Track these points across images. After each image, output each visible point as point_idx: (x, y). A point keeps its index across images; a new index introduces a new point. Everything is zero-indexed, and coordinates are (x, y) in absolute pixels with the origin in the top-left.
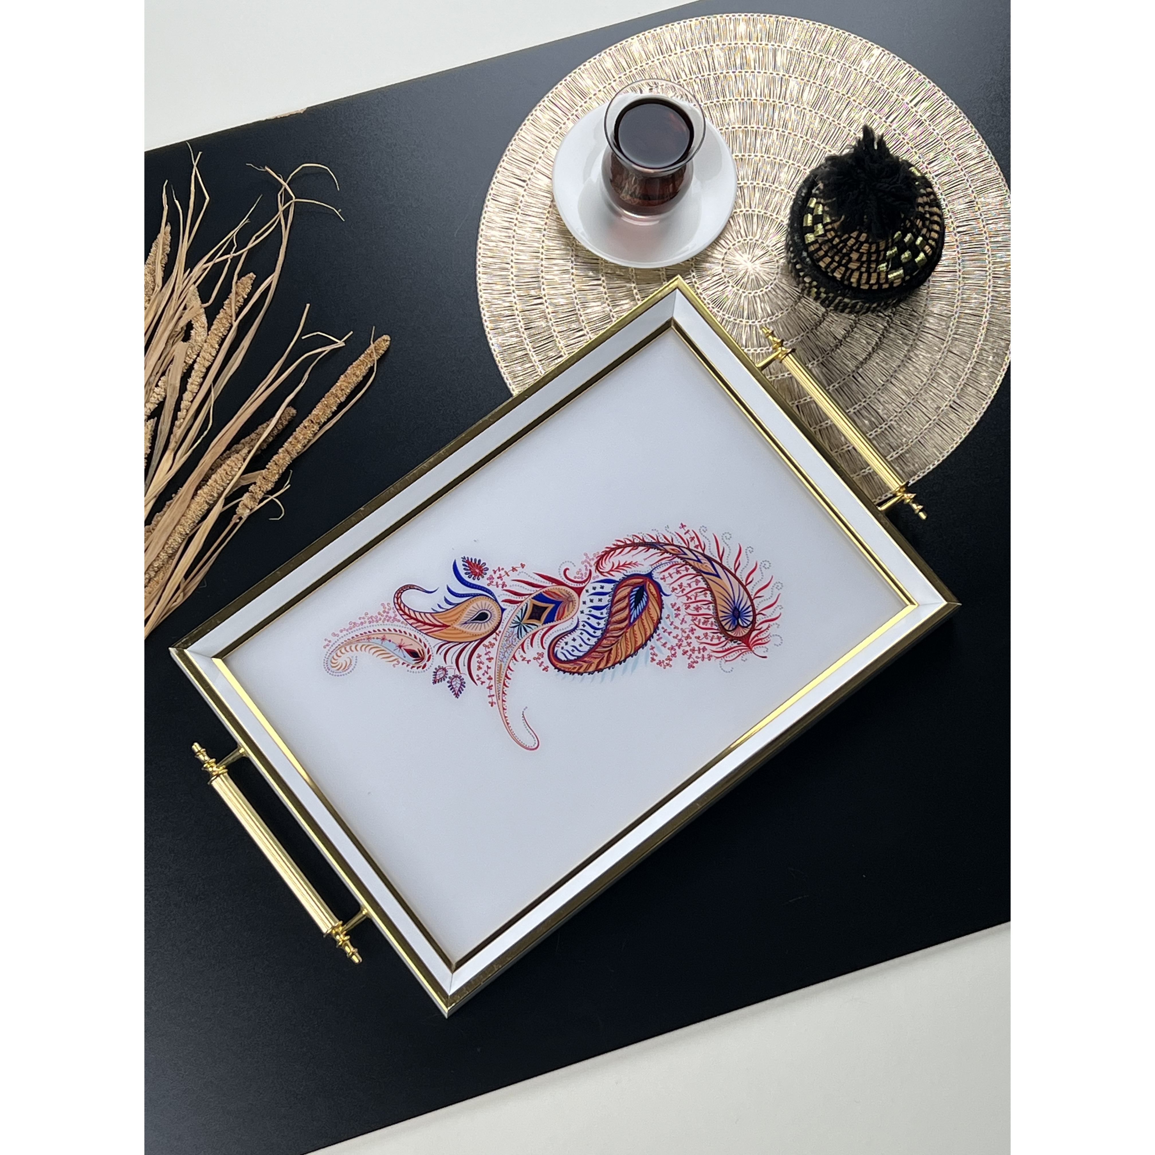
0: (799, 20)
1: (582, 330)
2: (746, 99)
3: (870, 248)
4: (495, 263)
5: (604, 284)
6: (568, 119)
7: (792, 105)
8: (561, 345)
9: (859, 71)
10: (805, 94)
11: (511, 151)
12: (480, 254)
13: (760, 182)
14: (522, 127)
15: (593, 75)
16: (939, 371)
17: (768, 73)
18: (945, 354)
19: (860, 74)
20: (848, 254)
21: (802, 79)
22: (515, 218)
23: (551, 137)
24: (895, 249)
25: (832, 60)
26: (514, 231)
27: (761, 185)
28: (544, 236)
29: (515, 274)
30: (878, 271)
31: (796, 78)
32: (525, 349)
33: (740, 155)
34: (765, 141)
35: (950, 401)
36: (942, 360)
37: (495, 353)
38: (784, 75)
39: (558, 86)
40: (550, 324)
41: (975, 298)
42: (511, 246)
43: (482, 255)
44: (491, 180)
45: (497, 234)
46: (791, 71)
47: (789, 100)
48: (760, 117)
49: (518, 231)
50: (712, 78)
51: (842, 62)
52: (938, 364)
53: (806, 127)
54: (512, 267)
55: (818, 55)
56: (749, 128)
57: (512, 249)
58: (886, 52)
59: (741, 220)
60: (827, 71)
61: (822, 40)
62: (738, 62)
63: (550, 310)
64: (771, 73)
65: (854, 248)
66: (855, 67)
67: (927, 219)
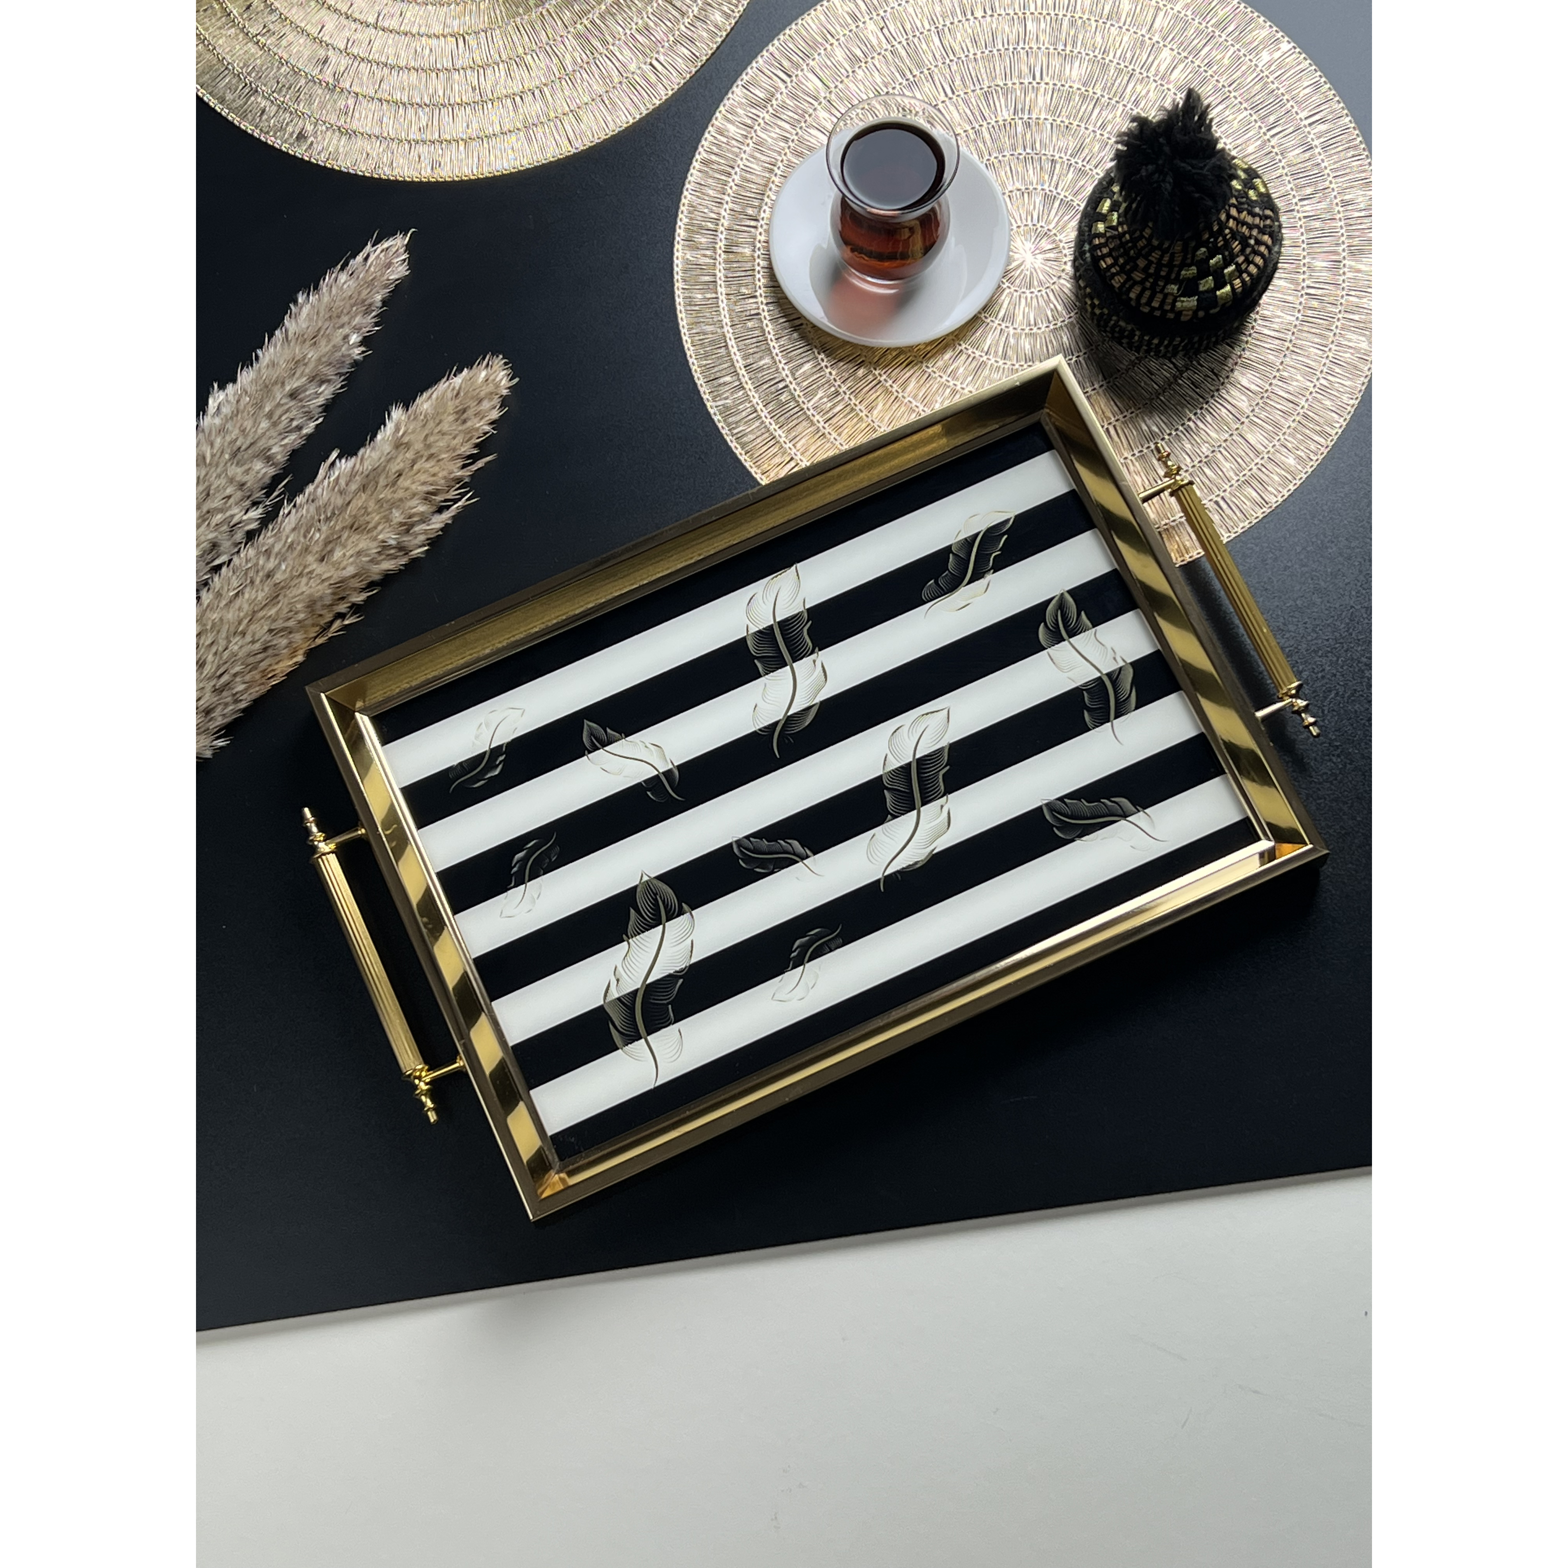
2: (1100, 56)
3: (1162, 256)
4: (719, 163)
7: (1155, 81)
8: (761, 284)
9: (1253, 64)
10: (1176, 72)
11: (787, 36)
12: (703, 146)
13: (1080, 161)
14: (812, 12)
16: (1219, 456)
17: (1140, 33)
18: (1234, 437)
20: (1134, 259)
21: (1179, 54)
22: (762, 115)
23: (842, 33)
24: (1194, 270)
25: (1226, 40)
26: (755, 131)
27: (1080, 165)
28: (789, 147)
29: (736, 182)
30: (1165, 292)
31: (1172, 50)
32: (715, 275)
33: (1067, 122)
34: (1104, 113)
35: (1218, 496)
36: (1228, 443)
37: (676, 269)
38: (1158, 42)
40: (756, 255)
41: (1297, 381)
42: (745, 148)
44: (750, 63)
45: (732, 129)
47: (1153, 73)
48: (1109, 85)
49: (759, 133)
50: (1067, 19)
51: (1237, 47)
52: (1220, 446)
54: (736, 173)
55: (1210, 29)
56: (1091, 94)
57: (745, 152)
58: (1298, 50)
59: (1038, 200)
60: (1214, 53)
61: (1221, 14)
62: (1106, 12)
63: (763, 238)
64: (1143, 36)
66: (1251, 57)
67: (1248, 245)
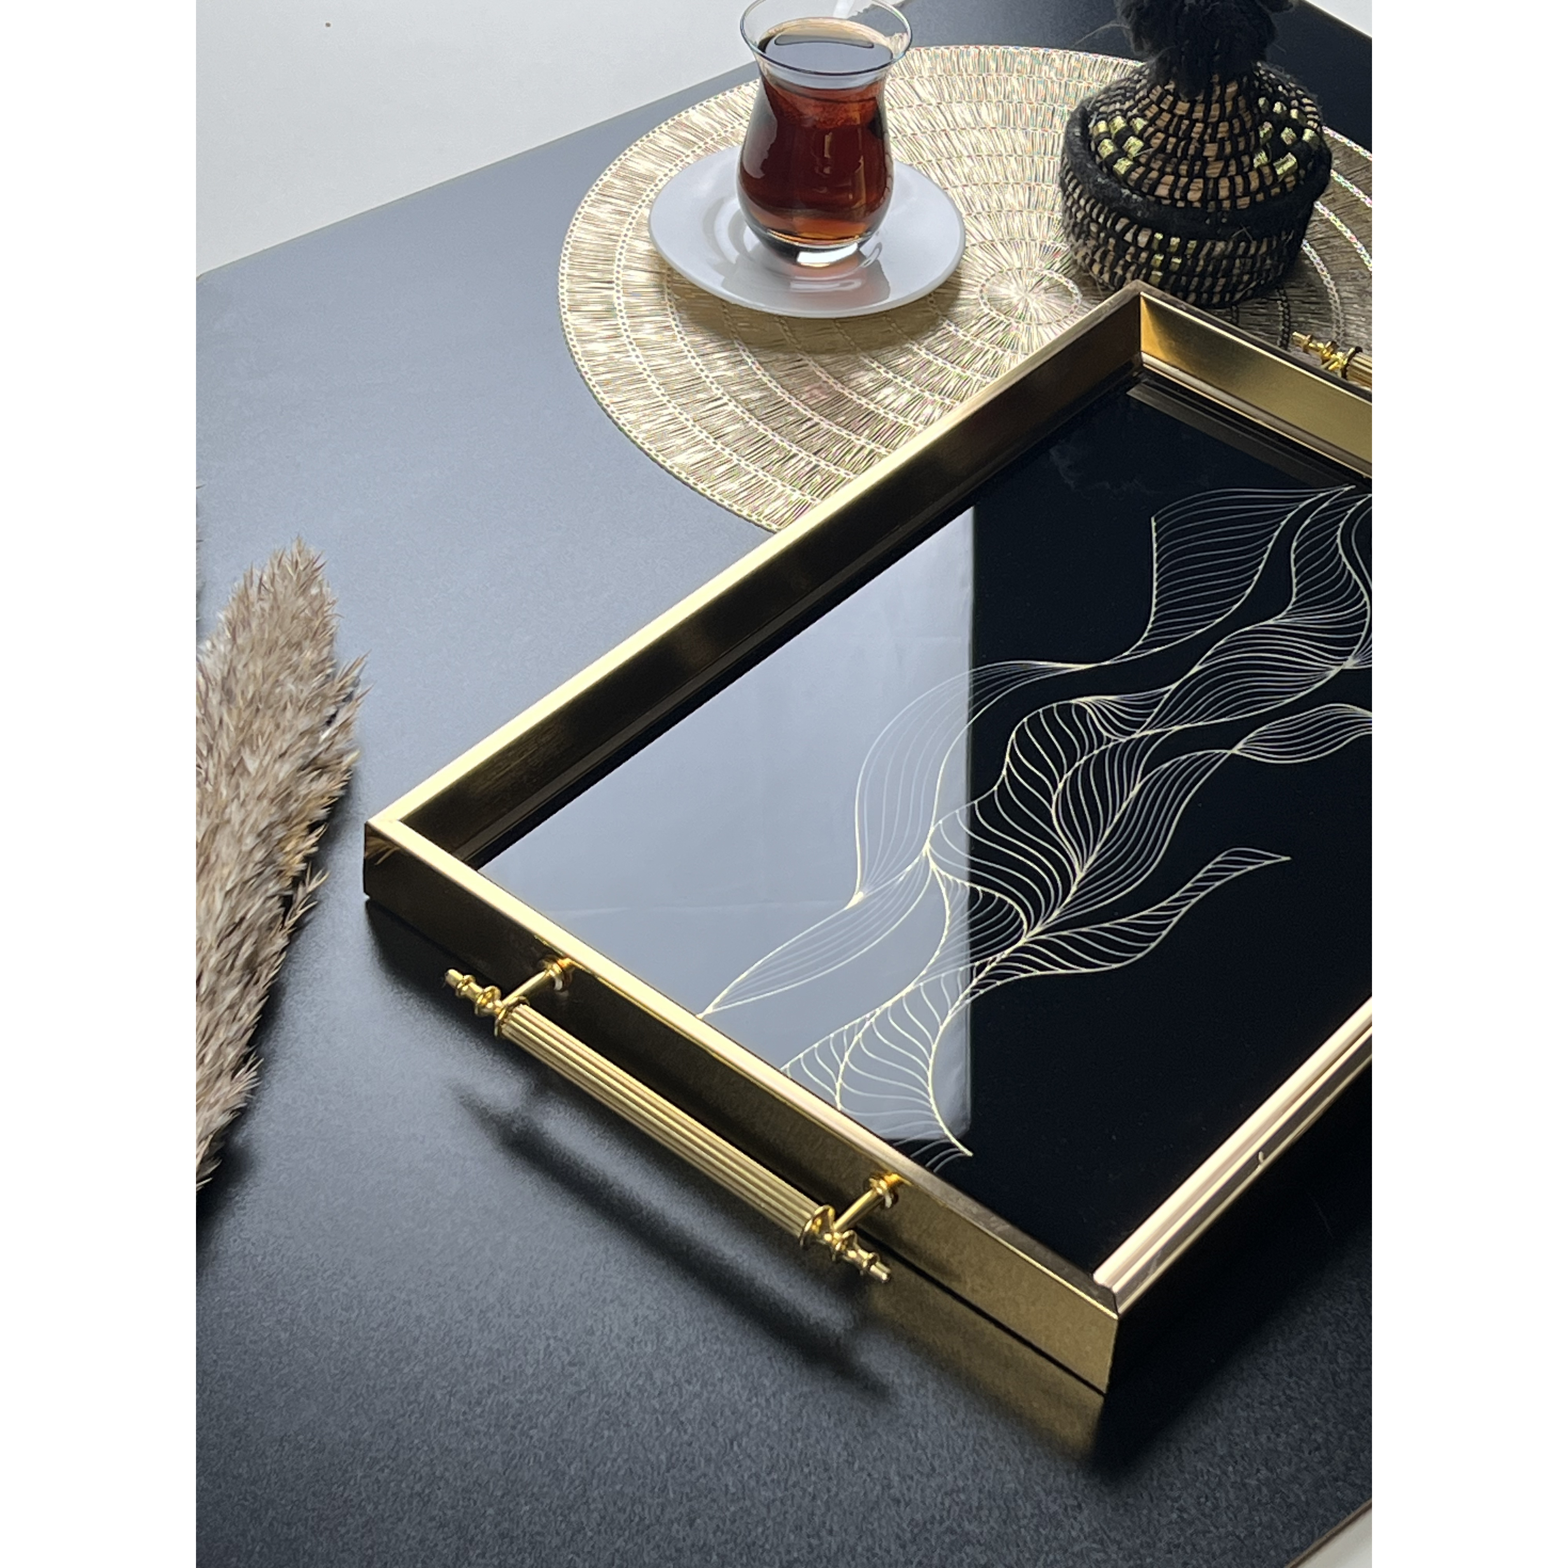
1: (810, 419)
3: (1231, 126)
5: (812, 363)
6: (640, 207)
7: (973, 129)
9: (1045, 79)
10: (984, 115)
11: (569, 256)
12: (587, 373)
15: (648, 155)
20: (1199, 155)
21: (970, 102)
24: (1268, 127)
30: (1256, 166)
39: (602, 176)
45: (601, 346)
47: (964, 125)
58: (1072, 52)
59: (979, 253)
61: (970, 61)
65: (1206, 137)
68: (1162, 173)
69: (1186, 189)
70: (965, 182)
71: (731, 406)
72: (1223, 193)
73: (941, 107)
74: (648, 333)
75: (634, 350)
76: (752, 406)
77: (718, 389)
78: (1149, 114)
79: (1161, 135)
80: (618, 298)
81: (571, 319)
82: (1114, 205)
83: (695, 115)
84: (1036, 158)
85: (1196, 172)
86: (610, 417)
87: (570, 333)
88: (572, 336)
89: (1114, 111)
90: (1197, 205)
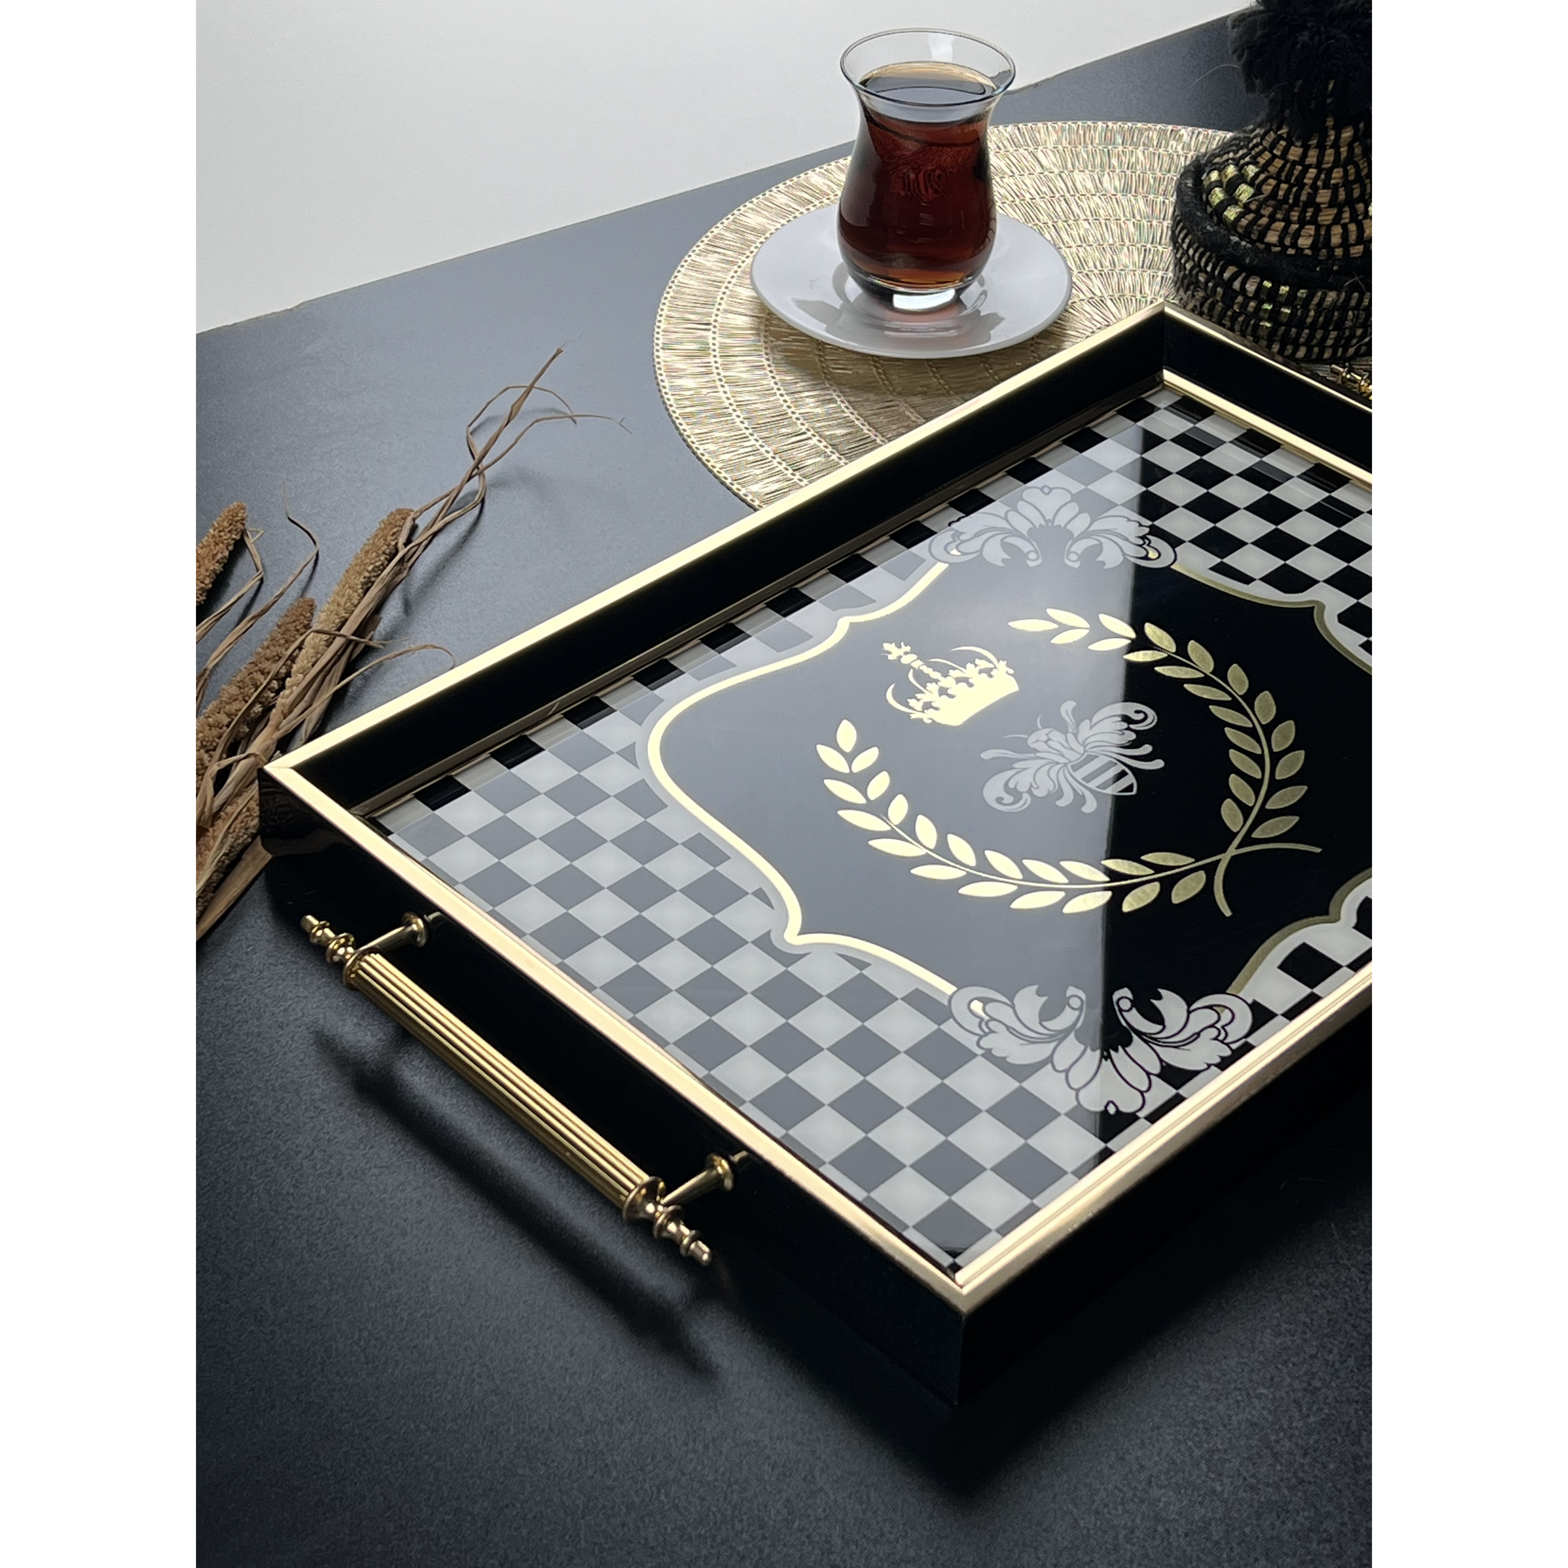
0: (1049, 124)
15: (763, 212)
19: (1175, 155)
39: (713, 229)
43: (675, 406)
46: (1070, 166)
53: (1127, 210)
65: (1320, 183)
68: (1272, 219)
69: (1297, 235)
70: (1079, 243)
71: (814, 441)
72: (1336, 240)
73: (1063, 175)
74: (739, 371)
75: (723, 386)
76: (834, 442)
77: (802, 424)
78: (1261, 161)
79: (1273, 182)
80: (714, 339)
81: (663, 356)
82: (1223, 252)
83: (815, 177)
84: (1155, 222)
85: (1308, 218)
86: (689, 446)
87: (660, 369)
88: (661, 372)
89: (1228, 160)
90: (1308, 252)
